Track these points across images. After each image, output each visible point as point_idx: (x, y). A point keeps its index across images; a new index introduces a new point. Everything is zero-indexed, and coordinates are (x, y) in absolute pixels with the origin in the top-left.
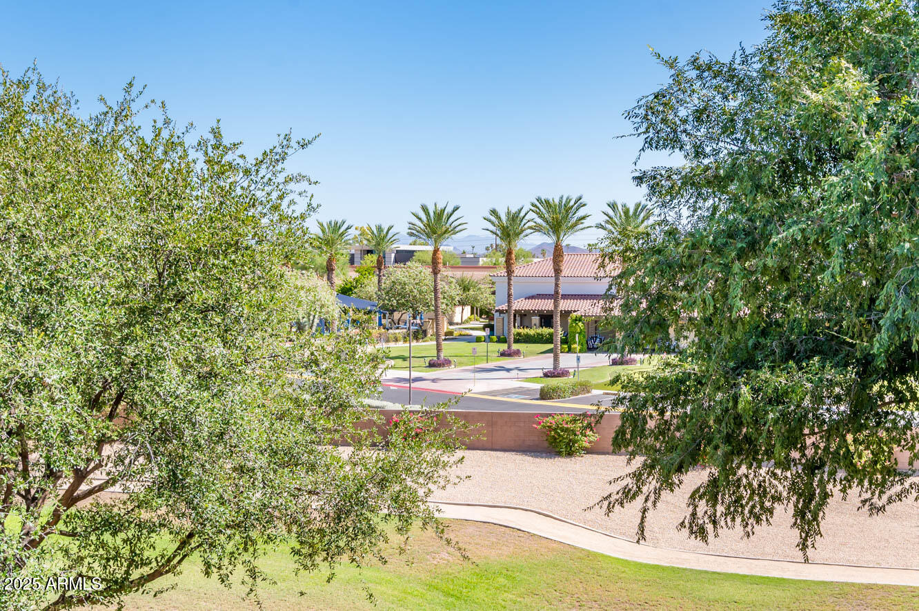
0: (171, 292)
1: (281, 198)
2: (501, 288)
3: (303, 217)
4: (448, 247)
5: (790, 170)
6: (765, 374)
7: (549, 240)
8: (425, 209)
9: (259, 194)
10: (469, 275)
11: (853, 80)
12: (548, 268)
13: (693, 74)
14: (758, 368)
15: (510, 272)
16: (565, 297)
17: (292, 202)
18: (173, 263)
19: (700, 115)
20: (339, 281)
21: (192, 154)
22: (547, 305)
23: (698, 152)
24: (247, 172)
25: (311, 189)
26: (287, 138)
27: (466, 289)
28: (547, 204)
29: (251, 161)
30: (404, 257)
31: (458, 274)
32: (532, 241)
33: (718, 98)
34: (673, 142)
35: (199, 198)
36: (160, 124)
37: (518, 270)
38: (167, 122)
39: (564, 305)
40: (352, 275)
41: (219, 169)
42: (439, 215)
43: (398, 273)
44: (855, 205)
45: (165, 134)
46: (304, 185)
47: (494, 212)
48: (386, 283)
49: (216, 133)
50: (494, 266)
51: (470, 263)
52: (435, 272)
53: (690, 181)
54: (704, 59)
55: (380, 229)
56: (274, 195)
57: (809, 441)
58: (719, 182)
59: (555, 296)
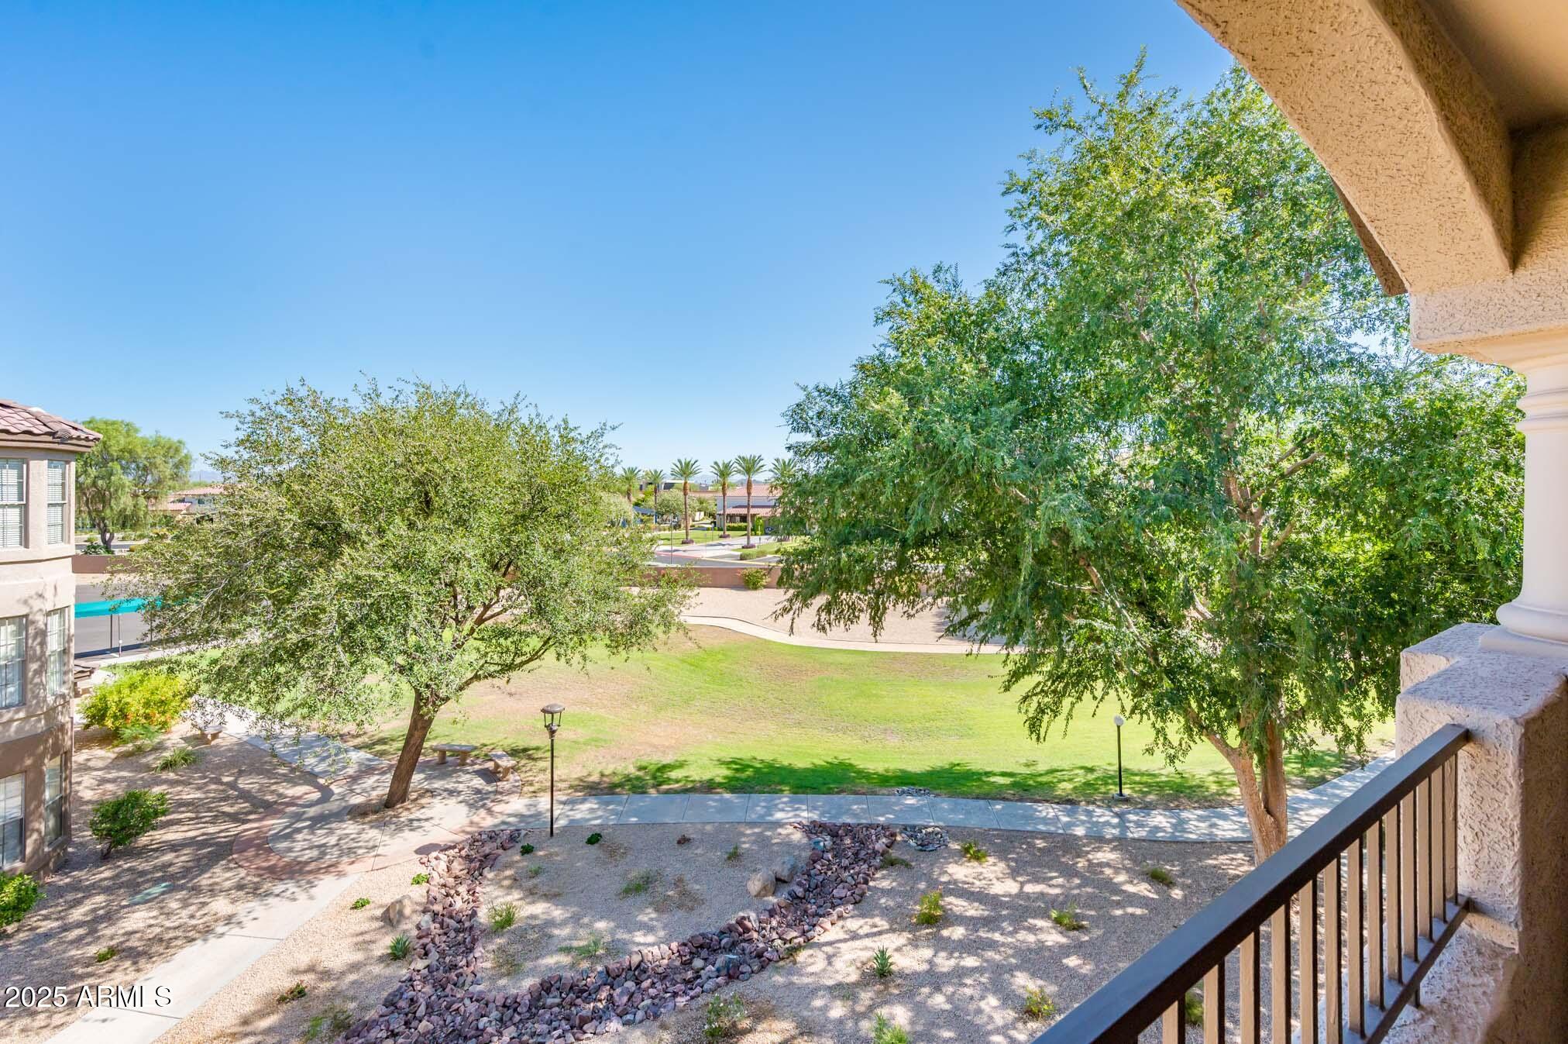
0: (539, 507)
1: (601, 456)
2: (720, 504)
3: (613, 467)
4: (691, 481)
5: (865, 443)
6: (854, 547)
7: (745, 477)
8: (680, 461)
9: (588, 454)
10: (703, 495)
11: (895, 398)
12: (745, 492)
13: (817, 394)
14: (851, 544)
15: (724, 494)
16: (753, 507)
17: (607, 459)
18: (541, 491)
19: (820, 415)
20: (634, 500)
21: (552, 432)
22: (744, 511)
23: (819, 434)
24: (582, 442)
25: (617, 452)
26: (605, 424)
27: (701, 503)
28: (743, 459)
29: (584, 436)
30: (669, 486)
31: (698, 495)
32: (736, 478)
33: (829, 407)
34: (806, 429)
35: (555, 456)
36: (533, 416)
37: (729, 493)
38: (538, 415)
39: (753, 511)
40: (641, 496)
41: (566, 440)
42: (687, 464)
43: (665, 495)
44: (898, 461)
45: (536, 421)
46: (613, 450)
47: (716, 463)
48: (659, 500)
49: (565, 421)
50: (717, 491)
51: (705, 490)
52: (685, 494)
53: (814, 449)
54: (821, 387)
55: (656, 471)
56: (597, 455)
57: (877, 581)
58: (829, 450)
59: (748, 507)
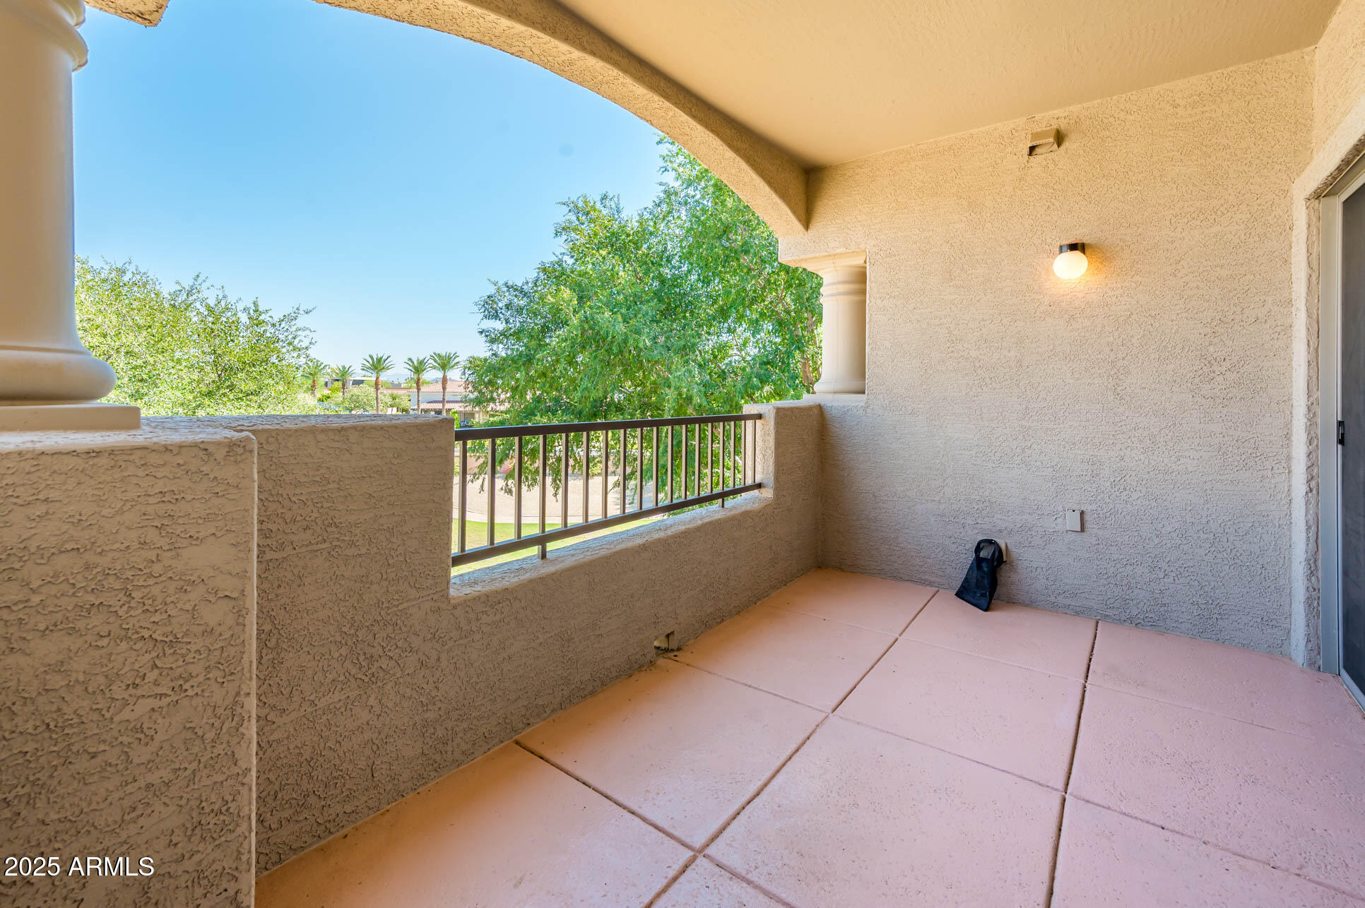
0: (228, 383)
1: (294, 338)
2: (414, 399)
3: (307, 348)
4: (384, 377)
5: (545, 329)
6: (538, 418)
7: (440, 374)
8: (371, 357)
9: (280, 336)
10: (395, 392)
11: (566, 293)
12: (439, 387)
13: (505, 289)
14: (536, 416)
15: (419, 389)
16: (448, 402)
17: (300, 341)
18: (229, 369)
19: (508, 307)
20: (319, 395)
21: (240, 314)
22: (439, 406)
23: (507, 322)
24: (274, 325)
25: (311, 335)
26: (298, 309)
27: (394, 399)
28: (439, 355)
29: (276, 319)
30: (358, 383)
31: (390, 391)
32: (432, 375)
33: (516, 300)
34: (496, 317)
35: (243, 339)
36: (220, 297)
37: (423, 389)
38: (225, 297)
39: (448, 406)
40: (326, 392)
41: (256, 322)
42: (379, 360)
43: (355, 390)
44: (568, 342)
45: (223, 303)
46: (307, 332)
47: (410, 359)
48: (348, 395)
49: (255, 303)
50: (410, 388)
51: (398, 386)
52: (377, 389)
53: (503, 334)
54: (510, 283)
55: (344, 367)
56: (290, 337)
57: (557, 449)
58: (517, 334)
59: (443, 402)
